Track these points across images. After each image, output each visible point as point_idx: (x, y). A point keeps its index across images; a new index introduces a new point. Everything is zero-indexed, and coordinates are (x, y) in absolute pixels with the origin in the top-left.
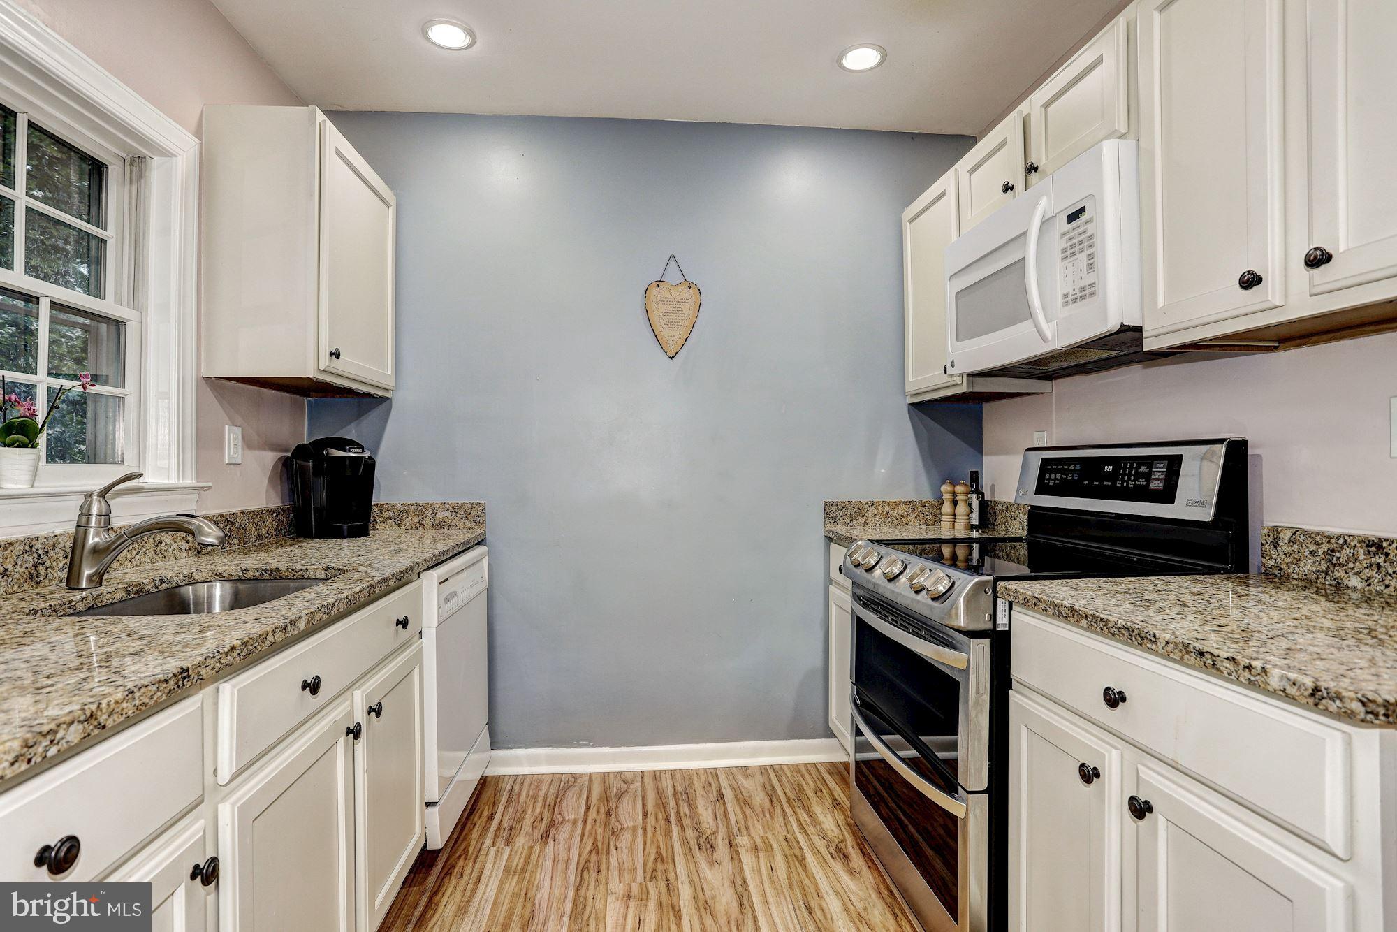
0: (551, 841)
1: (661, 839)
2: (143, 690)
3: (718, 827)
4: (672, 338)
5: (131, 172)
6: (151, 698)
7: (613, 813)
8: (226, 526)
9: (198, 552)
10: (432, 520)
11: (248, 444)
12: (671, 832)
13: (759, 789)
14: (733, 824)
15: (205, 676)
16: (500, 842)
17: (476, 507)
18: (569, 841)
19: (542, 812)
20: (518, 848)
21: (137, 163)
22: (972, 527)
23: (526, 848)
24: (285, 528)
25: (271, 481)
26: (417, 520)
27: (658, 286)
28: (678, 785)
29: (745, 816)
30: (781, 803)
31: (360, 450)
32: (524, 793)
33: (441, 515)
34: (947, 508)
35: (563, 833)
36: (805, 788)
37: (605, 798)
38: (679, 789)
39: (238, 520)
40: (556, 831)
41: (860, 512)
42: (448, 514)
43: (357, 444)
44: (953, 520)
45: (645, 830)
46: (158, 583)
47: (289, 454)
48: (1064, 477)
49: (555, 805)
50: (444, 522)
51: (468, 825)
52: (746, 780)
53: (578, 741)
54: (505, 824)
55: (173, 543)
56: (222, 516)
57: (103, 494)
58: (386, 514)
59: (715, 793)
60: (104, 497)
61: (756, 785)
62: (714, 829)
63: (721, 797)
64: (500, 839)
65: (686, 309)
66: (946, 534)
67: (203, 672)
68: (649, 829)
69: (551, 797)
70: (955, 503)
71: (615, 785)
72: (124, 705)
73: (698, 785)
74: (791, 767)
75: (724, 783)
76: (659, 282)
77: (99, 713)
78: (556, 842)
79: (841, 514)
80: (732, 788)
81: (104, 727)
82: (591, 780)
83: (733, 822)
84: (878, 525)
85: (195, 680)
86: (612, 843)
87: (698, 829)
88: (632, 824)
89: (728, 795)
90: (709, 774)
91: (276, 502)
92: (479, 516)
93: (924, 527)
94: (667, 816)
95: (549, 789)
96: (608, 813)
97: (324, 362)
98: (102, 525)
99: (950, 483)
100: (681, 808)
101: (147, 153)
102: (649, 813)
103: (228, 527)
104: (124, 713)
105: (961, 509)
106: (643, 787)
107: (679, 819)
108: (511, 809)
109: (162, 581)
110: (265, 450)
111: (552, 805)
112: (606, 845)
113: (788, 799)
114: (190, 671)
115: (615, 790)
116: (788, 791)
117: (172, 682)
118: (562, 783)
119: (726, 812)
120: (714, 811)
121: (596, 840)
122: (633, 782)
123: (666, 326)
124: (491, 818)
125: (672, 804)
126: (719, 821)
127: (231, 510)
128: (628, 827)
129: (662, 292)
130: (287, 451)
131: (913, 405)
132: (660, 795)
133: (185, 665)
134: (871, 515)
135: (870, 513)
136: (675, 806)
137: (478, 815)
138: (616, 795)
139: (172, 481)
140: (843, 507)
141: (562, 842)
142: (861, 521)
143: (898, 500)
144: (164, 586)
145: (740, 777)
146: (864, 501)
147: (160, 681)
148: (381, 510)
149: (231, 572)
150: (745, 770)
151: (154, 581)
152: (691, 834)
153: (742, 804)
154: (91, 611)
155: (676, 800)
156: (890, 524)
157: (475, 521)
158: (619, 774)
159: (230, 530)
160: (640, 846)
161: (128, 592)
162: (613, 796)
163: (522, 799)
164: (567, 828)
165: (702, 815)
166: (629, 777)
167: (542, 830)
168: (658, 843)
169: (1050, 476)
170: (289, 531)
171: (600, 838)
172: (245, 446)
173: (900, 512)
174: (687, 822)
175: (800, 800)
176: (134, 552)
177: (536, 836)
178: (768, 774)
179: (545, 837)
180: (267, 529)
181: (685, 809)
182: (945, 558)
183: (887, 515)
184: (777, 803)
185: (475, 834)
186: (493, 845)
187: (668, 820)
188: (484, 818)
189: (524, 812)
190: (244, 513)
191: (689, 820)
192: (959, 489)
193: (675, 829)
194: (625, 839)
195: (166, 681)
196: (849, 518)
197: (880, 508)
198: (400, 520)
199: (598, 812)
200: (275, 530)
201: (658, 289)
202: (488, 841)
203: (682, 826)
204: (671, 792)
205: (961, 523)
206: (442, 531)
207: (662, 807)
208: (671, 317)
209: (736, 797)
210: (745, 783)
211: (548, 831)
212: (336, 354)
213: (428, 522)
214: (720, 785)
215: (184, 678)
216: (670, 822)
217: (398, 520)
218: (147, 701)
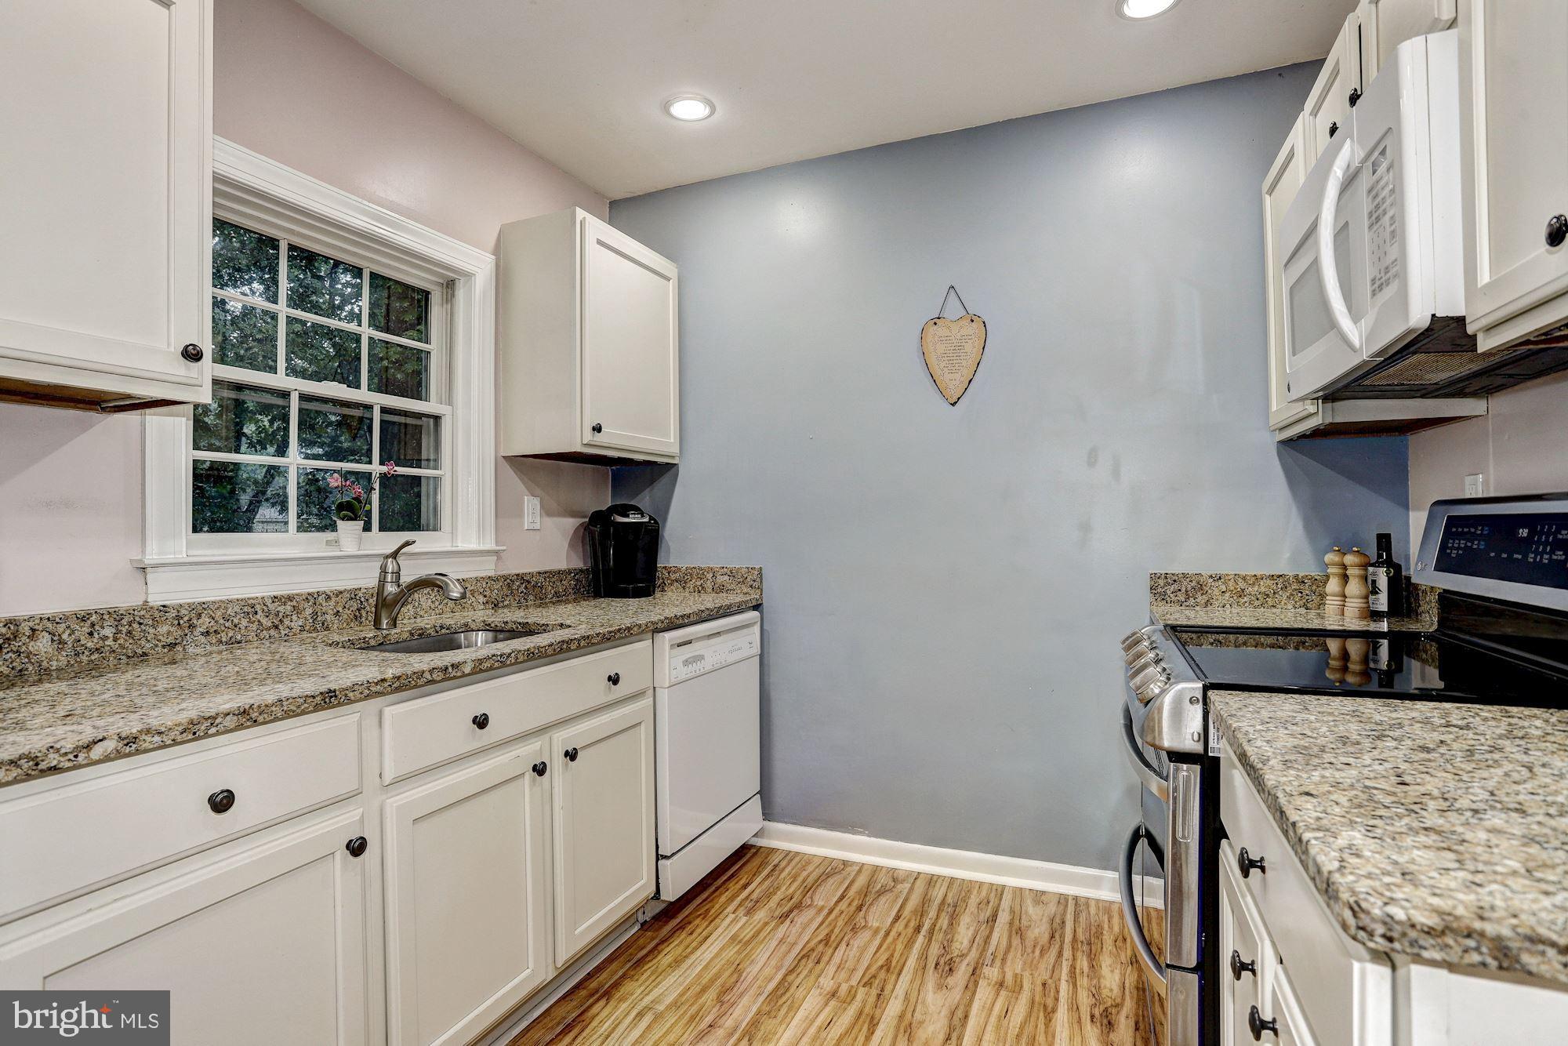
0: (788, 921)
1: (900, 947)
2: (290, 700)
3: (970, 950)
4: (954, 382)
5: (447, 293)
6: (299, 707)
7: (864, 909)
8: (522, 584)
9: (495, 605)
10: (713, 584)
11: (547, 511)
12: (914, 942)
13: (1044, 920)
14: (990, 951)
15: (353, 698)
16: (741, 911)
17: (752, 571)
18: (805, 927)
19: (794, 892)
20: (755, 920)
21: (450, 285)
22: (1376, 615)
23: (762, 922)
24: (584, 587)
25: (572, 545)
26: (699, 583)
27: (935, 324)
28: (950, 895)
29: (1009, 946)
30: (1062, 942)
31: (639, 516)
32: (787, 871)
33: (720, 579)
34: (1333, 585)
35: (802, 918)
36: (1105, 932)
37: (865, 892)
38: (949, 900)
39: (534, 579)
40: (798, 914)
41: (1201, 587)
42: (726, 577)
43: (640, 510)
44: (1341, 603)
45: (887, 934)
46: (438, 629)
47: (587, 520)
48: (1469, 544)
49: (811, 888)
50: (723, 586)
51: (721, 889)
52: (1034, 907)
53: (853, 827)
54: (754, 896)
55: (471, 596)
56: (518, 575)
57: (395, 555)
58: (673, 577)
59: (988, 913)
60: (395, 558)
61: (1043, 915)
62: (965, 952)
63: (994, 917)
64: (742, 908)
65: (968, 347)
66: (1332, 624)
67: (351, 695)
68: (893, 934)
69: (810, 880)
70: (1345, 578)
71: (883, 880)
72: (274, 709)
73: (973, 901)
74: (1100, 905)
75: (1006, 904)
76: (936, 320)
77: (251, 711)
78: (792, 925)
79: (1172, 589)
80: (1012, 911)
81: (255, 721)
82: (860, 871)
83: (992, 948)
84: (1228, 606)
85: (342, 700)
86: (846, 939)
87: (945, 948)
88: (878, 924)
89: (1003, 918)
90: (994, 891)
91: (578, 563)
92: (754, 581)
93: (1303, 611)
94: (919, 926)
95: (813, 871)
96: (860, 908)
97: (588, 436)
98: (394, 580)
99: (1339, 551)
100: (940, 921)
101: (456, 276)
102: (902, 917)
103: (524, 585)
104: (273, 714)
105: (1354, 587)
106: (911, 889)
107: (931, 932)
108: (767, 883)
109: (442, 627)
110: (564, 516)
111: (809, 887)
112: (839, 939)
113: (1075, 939)
114: (337, 693)
115: (880, 885)
116: (1080, 931)
117: (318, 698)
118: (830, 868)
119: (989, 936)
120: (976, 932)
121: (832, 931)
122: (903, 881)
123: (946, 369)
124: (745, 887)
125: (932, 914)
126: (975, 945)
127: (525, 571)
128: (872, 926)
129: (941, 330)
130: (585, 517)
131: (1283, 443)
132: (925, 901)
133: (333, 687)
134: (1216, 592)
135: (1216, 590)
136: (935, 917)
137: (734, 883)
138: (877, 892)
139: (473, 546)
140: (1175, 581)
141: (797, 925)
142: (1201, 599)
143: (1259, 573)
144: (443, 631)
145: (1029, 902)
146: (1206, 573)
147: (307, 696)
148: (669, 573)
149: (497, 623)
150: (1039, 896)
151: (435, 626)
152: (935, 950)
153: (1014, 932)
154: (382, 647)
155: (940, 910)
156: (1247, 604)
157: (751, 586)
158: (892, 871)
159: (526, 588)
160: (873, 949)
161: (412, 634)
162: (873, 892)
163: (783, 875)
164: (811, 912)
165: (959, 933)
166: (901, 875)
167: (786, 909)
168: (894, 950)
169: (1453, 544)
170: (589, 590)
171: (837, 931)
172: (544, 514)
173: (1263, 589)
174: (938, 937)
175: (1089, 944)
176: (437, 603)
177: (777, 913)
178: (1066, 906)
179: (785, 916)
180: (564, 587)
181: (944, 922)
182: (1332, 656)
183: (1241, 594)
184: (1058, 940)
185: (723, 899)
186: (733, 913)
187: (918, 929)
188: (738, 886)
189: (778, 888)
190: (540, 573)
191: (941, 935)
192: (1349, 559)
193: (921, 939)
194: (863, 937)
195: (314, 697)
196: (1184, 596)
197: (1231, 583)
198: (685, 583)
199: (850, 904)
200: (573, 589)
201: (936, 327)
202: (731, 908)
203: (930, 940)
204: (937, 902)
205: (1354, 605)
206: (721, 594)
207: (919, 914)
208: (952, 358)
209: (1011, 923)
210: (1031, 909)
211: (791, 911)
212: (597, 429)
213: (709, 585)
214: (999, 905)
215: (331, 697)
216: (919, 932)
217: (682, 582)
218: (295, 709)
